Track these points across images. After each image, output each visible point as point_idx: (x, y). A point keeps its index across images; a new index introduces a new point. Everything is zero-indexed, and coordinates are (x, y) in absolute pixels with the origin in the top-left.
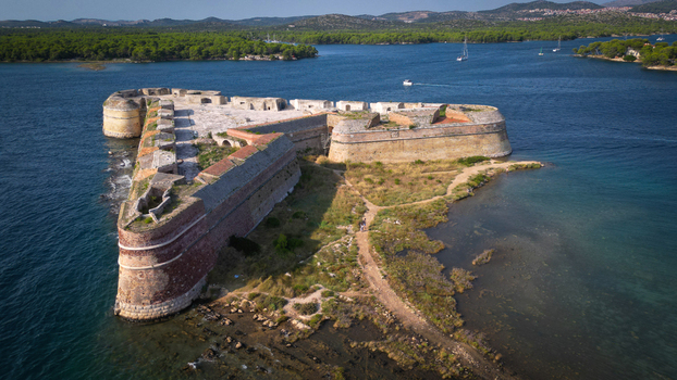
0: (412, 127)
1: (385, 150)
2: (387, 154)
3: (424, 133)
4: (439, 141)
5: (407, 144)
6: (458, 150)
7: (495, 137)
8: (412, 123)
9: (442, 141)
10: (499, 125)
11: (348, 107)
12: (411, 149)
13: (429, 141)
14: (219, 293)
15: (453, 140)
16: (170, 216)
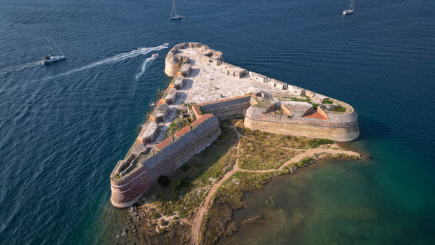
0: (289, 117)
1: (272, 126)
2: (273, 128)
3: (296, 121)
4: (304, 127)
5: (285, 125)
6: (316, 134)
7: (343, 131)
8: (290, 115)
9: (307, 127)
10: (347, 124)
11: (275, 85)
12: (287, 128)
13: (299, 126)
14: (143, 202)
15: (314, 128)
16: (128, 175)
